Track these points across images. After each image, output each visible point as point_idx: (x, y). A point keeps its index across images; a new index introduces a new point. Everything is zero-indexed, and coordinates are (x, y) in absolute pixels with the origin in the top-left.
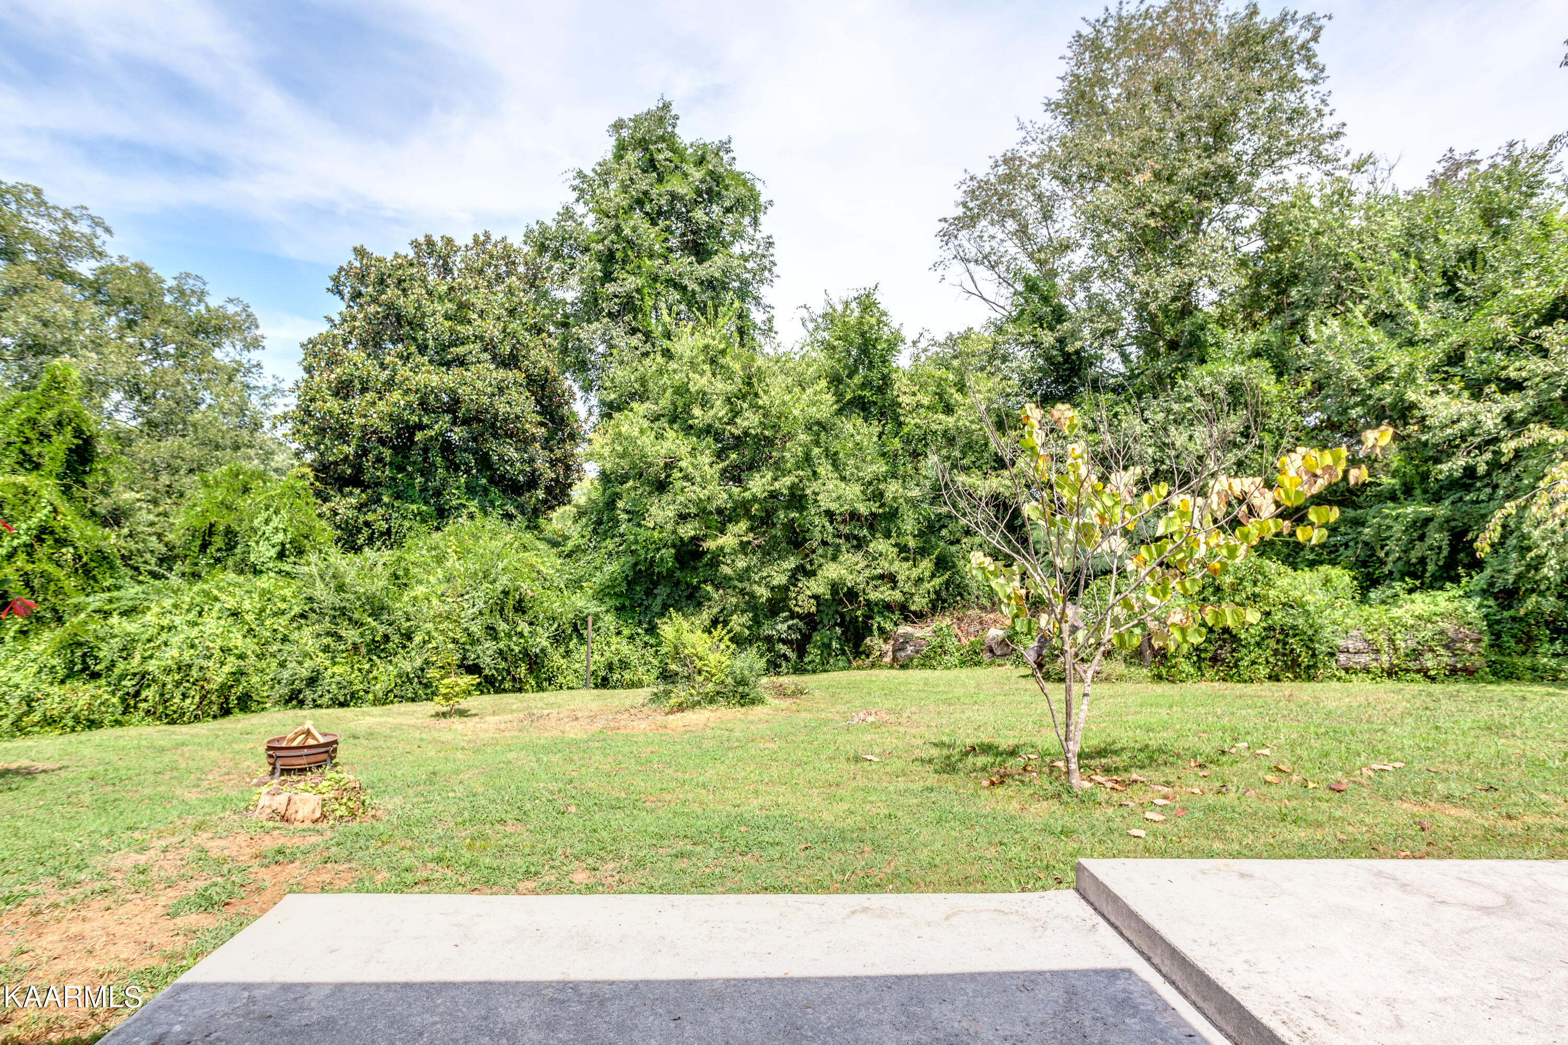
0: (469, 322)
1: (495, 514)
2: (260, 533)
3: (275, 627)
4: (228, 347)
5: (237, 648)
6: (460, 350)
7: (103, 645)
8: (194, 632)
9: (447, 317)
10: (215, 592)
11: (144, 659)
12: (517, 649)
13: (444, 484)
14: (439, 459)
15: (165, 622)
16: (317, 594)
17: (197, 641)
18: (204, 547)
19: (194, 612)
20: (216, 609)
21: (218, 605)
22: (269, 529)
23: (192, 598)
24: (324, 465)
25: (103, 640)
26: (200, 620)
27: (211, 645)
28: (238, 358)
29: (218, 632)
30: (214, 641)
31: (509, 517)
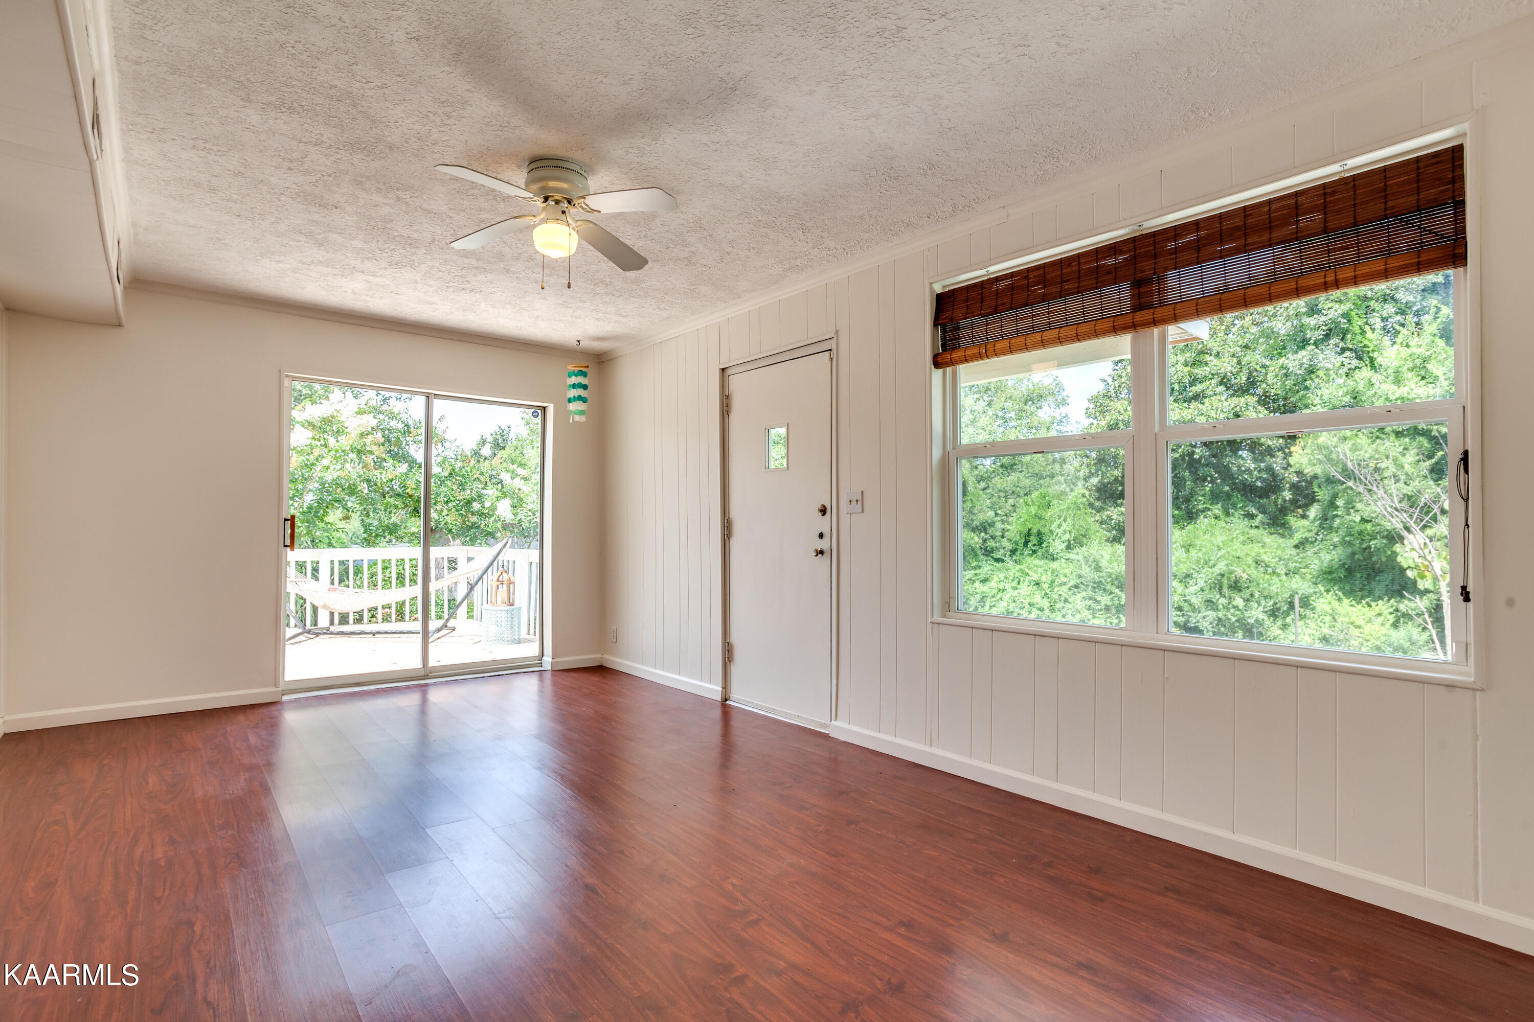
0: (1206, 364)
1: (1237, 515)
2: (1055, 534)
3: (1060, 593)
4: (1046, 408)
5: (1037, 604)
6: (1198, 388)
7: (972, 598)
8: (1015, 593)
9: (1186, 364)
10: (1027, 570)
11: (991, 607)
12: (1234, 619)
13: (1192, 494)
14: (1187, 474)
15: (1001, 587)
16: (1083, 573)
17: (1016, 599)
18: (1026, 544)
19: (1016, 582)
20: (1027, 580)
21: (1028, 578)
22: (1060, 531)
23: (1015, 573)
24: (1104, 485)
25: (972, 595)
26: (1019, 586)
27: (1024, 601)
28: (1053, 414)
29: (1028, 594)
30: (1025, 599)
31: (1251, 516)
